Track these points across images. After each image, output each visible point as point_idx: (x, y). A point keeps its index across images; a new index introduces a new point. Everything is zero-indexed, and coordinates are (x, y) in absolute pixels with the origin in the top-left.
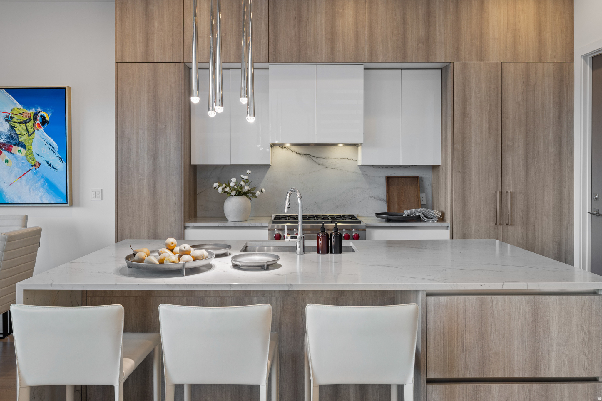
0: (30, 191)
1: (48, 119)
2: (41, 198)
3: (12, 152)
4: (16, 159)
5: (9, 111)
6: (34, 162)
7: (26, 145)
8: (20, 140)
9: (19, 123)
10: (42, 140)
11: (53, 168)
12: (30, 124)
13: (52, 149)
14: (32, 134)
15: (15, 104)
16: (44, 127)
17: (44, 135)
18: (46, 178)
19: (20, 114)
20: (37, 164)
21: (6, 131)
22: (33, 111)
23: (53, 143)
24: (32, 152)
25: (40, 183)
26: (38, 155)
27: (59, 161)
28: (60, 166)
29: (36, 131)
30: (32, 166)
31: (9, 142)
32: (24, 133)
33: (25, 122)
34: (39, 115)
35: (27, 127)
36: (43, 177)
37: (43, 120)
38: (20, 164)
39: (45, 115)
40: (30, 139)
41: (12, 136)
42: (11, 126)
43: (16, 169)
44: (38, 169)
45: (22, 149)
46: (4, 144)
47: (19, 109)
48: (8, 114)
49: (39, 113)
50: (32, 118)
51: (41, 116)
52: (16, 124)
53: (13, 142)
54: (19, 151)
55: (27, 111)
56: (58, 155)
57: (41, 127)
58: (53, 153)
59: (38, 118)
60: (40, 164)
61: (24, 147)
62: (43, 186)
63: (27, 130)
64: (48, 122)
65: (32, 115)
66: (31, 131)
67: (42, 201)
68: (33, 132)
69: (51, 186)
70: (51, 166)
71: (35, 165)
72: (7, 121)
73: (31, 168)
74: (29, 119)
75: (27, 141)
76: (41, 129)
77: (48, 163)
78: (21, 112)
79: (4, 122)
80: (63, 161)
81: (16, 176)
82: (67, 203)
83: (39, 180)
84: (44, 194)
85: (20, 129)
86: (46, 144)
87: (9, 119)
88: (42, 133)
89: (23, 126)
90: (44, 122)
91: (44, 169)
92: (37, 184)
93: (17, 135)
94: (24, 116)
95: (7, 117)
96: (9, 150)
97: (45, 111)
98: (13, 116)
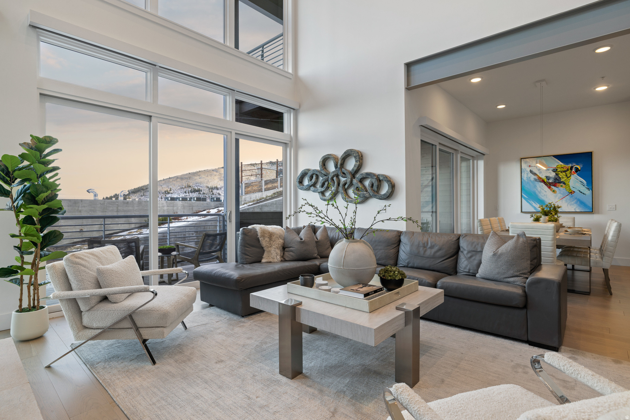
0: (568, 205)
1: (580, 169)
2: (575, 209)
3: (557, 186)
4: (560, 190)
5: (555, 167)
6: (570, 191)
7: (566, 183)
8: (562, 180)
9: (561, 172)
10: (576, 180)
11: (583, 193)
12: (568, 172)
13: (583, 184)
14: (570, 177)
15: (559, 163)
16: (577, 173)
17: (577, 177)
18: (578, 199)
19: (562, 167)
20: (573, 192)
21: (553, 176)
22: (570, 165)
23: (583, 181)
24: (570, 186)
25: (574, 202)
26: (573, 187)
27: (587, 190)
28: (588, 192)
29: (572, 176)
30: (569, 193)
31: (555, 182)
32: (564, 177)
33: (565, 171)
34: (574, 167)
35: (566, 174)
36: (576, 198)
37: (576, 169)
38: (562, 193)
39: (578, 167)
40: (568, 180)
41: (557, 179)
42: (556, 174)
43: (559, 195)
44: (573, 194)
45: (563, 185)
46: (552, 183)
47: (561, 165)
48: (554, 168)
49: (574, 166)
50: (569, 169)
51: (575, 168)
52: (559, 173)
53: (557, 181)
54: (561, 186)
55: (566, 166)
56: (587, 187)
57: (575, 173)
58: (583, 186)
59: (573, 169)
60: (574, 192)
61: (564, 184)
62: (576, 203)
63: (566, 175)
64: (580, 170)
65: (570, 167)
66: (569, 175)
67: (576, 210)
68: (570, 176)
69: (581, 203)
70: (582, 193)
71: (571, 193)
72: (553, 171)
73: (568, 194)
74: (568, 170)
75: (566, 181)
76: (576, 175)
77: (579, 191)
78: (562, 166)
79: (552, 172)
80: (590, 190)
81: (559, 198)
82: (592, 212)
83: (573, 200)
84: (577, 207)
85: (561, 175)
86: (579, 181)
87: (555, 170)
88: (576, 176)
89: (564, 173)
90: (577, 170)
91: (577, 194)
92: (572, 202)
93: (560, 178)
94: (565, 168)
95: (554, 169)
96: (555, 186)
97: (578, 165)
98: (557, 169)
